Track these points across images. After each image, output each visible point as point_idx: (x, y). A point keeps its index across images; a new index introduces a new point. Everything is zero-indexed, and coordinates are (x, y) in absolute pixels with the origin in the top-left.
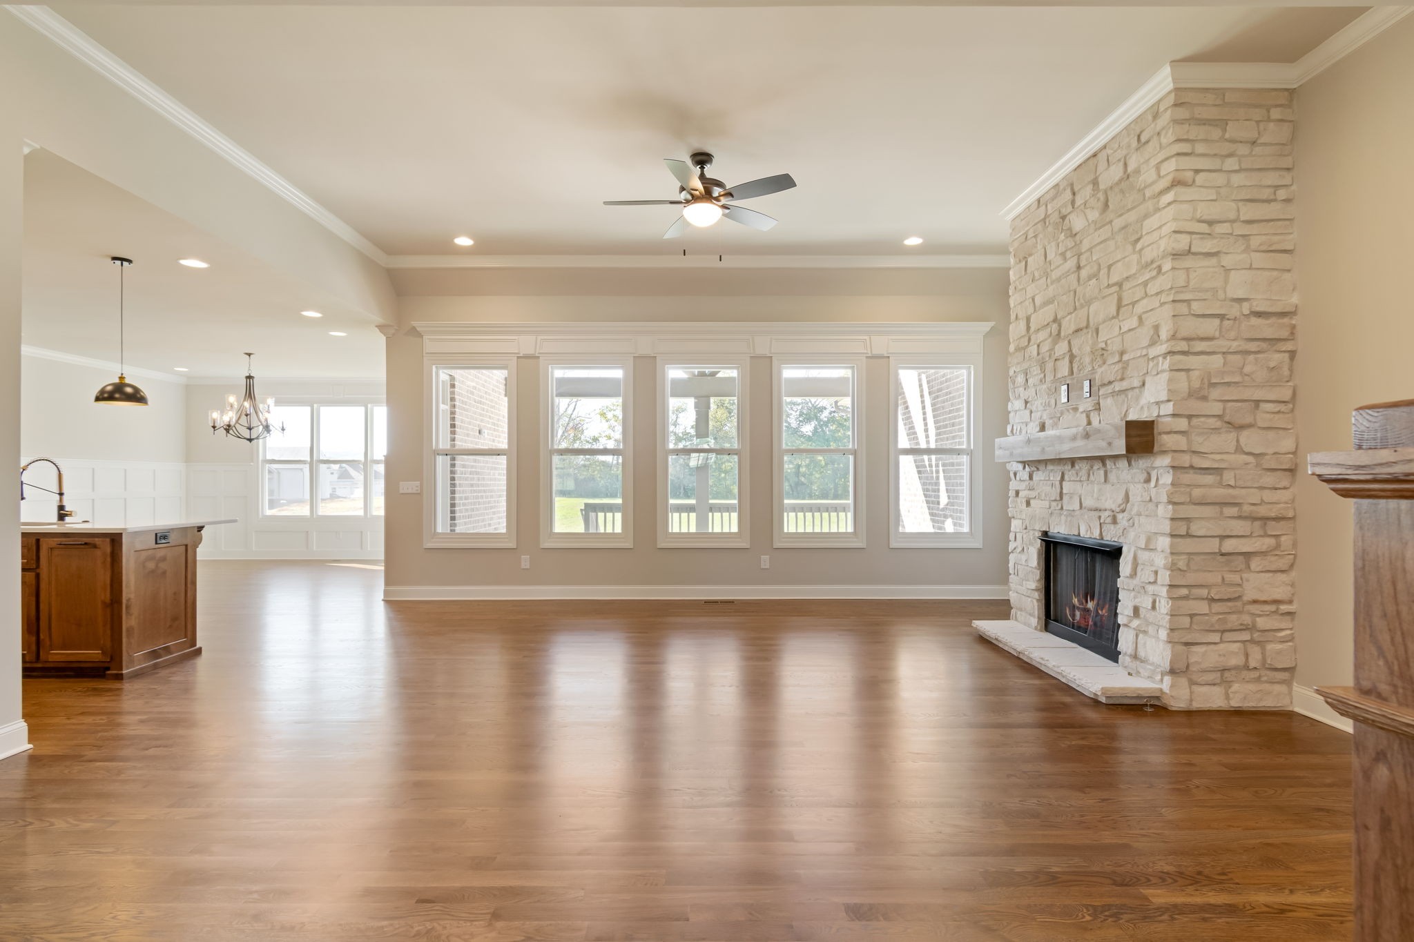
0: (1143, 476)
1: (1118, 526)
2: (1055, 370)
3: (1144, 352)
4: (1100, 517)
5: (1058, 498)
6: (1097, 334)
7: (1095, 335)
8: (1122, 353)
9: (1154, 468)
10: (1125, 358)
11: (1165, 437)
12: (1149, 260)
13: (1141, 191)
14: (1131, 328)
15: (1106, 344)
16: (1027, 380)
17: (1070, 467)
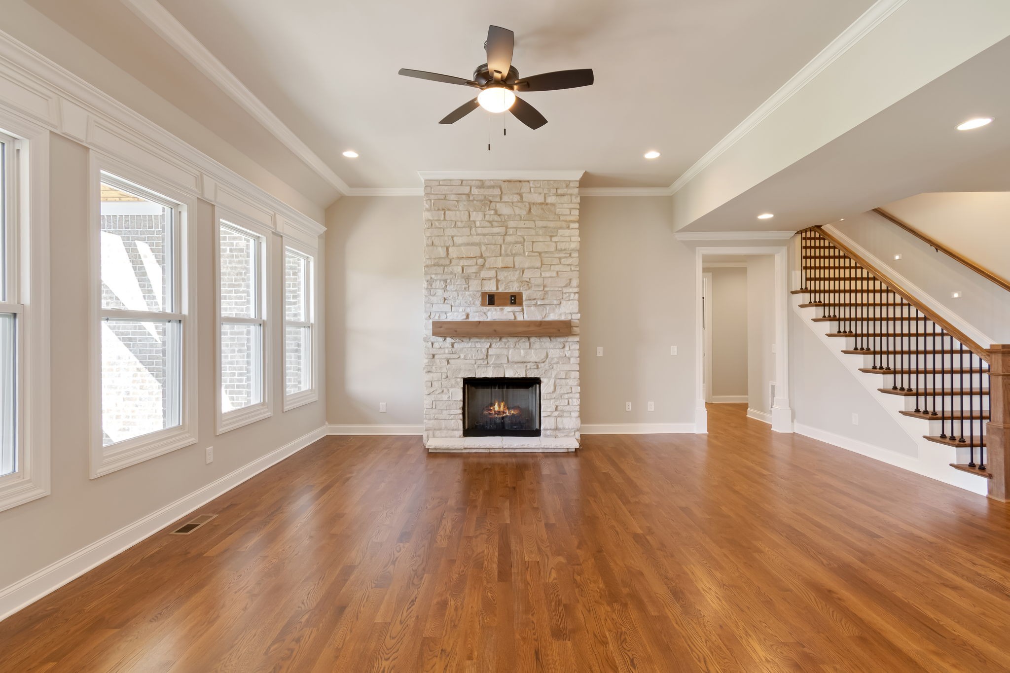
0: (561, 346)
1: (540, 370)
2: (482, 285)
3: (560, 289)
4: (526, 366)
5: (485, 357)
6: (523, 273)
7: (521, 273)
8: (544, 287)
9: (567, 342)
10: (546, 289)
11: (575, 328)
12: (563, 248)
13: (559, 216)
14: (552, 276)
15: (530, 280)
16: (446, 286)
17: (499, 340)
